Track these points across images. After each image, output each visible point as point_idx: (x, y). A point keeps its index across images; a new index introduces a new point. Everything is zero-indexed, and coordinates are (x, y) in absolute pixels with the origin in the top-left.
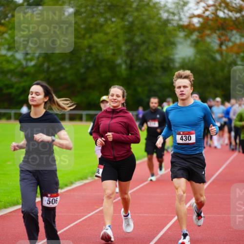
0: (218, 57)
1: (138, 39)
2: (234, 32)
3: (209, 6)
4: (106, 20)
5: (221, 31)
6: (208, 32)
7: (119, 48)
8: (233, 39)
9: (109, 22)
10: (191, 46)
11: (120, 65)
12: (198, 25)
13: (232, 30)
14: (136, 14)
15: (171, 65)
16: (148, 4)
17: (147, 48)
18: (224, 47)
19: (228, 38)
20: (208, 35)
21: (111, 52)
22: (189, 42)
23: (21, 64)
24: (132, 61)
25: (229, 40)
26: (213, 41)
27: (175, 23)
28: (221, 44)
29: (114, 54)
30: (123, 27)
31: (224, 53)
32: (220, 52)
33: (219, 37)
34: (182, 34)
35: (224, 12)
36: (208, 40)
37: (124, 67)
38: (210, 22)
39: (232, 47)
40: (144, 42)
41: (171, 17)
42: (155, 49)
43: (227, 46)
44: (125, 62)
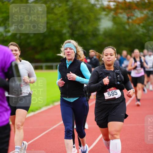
0: (127, 27)
1: (76, 17)
2: (136, 10)
4: (55, 5)
6: (120, 11)
7: (64, 23)
8: (136, 15)
9: (57, 7)
10: (109, 20)
11: (65, 34)
12: (113, 7)
13: (134, 9)
14: (74, 1)
15: (98, 33)
17: (83, 22)
18: (130, 20)
20: (121, 13)
21: (59, 26)
22: (108, 18)
23: (2, 35)
24: (73, 31)
25: (134, 16)
26: (123, 17)
27: (98, 6)
28: (128, 18)
29: (61, 27)
30: (66, 10)
31: (130, 24)
32: (128, 23)
33: (127, 14)
34: (104, 13)
36: (121, 16)
37: (67, 35)
40: (80, 19)
42: (88, 23)
43: (132, 20)
44: (68, 32)
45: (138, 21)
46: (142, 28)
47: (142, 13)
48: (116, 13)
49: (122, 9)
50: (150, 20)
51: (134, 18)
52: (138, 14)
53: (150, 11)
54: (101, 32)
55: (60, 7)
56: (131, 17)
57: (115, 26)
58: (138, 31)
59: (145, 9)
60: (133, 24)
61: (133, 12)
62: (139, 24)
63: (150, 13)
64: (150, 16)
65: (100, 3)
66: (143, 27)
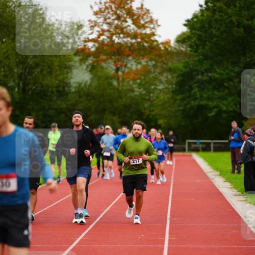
3: (103, 31)
5: (117, 57)
18: (120, 73)
19: (124, 64)
20: (105, 61)
21: (2, 74)
22: (84, 66)
28: (117, 70)
31: (121, 79)
33: (115, 62)
34: (77, 58)
38: (105, 48)
43: (123, 72)
45: (132, 76)
50: (151, 76)
52: (133, 65)
54: (73, 90)
56: (123, 68)
60: (124, 79)
62: (134, 80)
63: (151, 63)
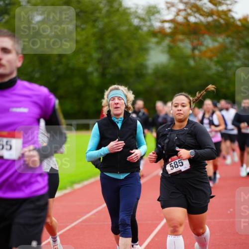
0: (192, 63)
1: (109, 46)
2: (206, 36)
3: (180, 10)
6: (180, 37)
7: (90, 56)
8: (205, 43)
10: (163, 52)
11: (91, 73)
12: (168, 31)
13: (203, 34)
14: (106, 20)
15: (144, 72)
16: (118, 10)
17: (120, 55)
18: (197, 52)
19: (200, 42)
20: (182, 41)
21: (82, 60)
22: (160, 48)
24: (104, 69)
25: (202, 44)
26: (186, 46)
27: (145, 29)
28: (194, 49)
29: (85, 63)
30: (94, 35)
31: (197, 58)
32: (193, 57)
33: (192, 42)
34: (154, 40)
35: (195, 17)
36: (181, 45)
37: (95, 75)
39: (205, 52)
40: (116, 49)
41: (142, 23)
42: (129, 55)
43: (200, 51)
44: (97, 70)
45: (209, 54)
46: (216, 65)
47: (215, 40)
48: (174, 41)
49: (184, 33)
50: (228, 52)
51: (203, 48)
52: (210, 43)
53: (228, 36)
54: (150, 71)
55: (83, 29)
56: (199, 47)
57: (173, 62)
58: (209, 68)
59: (220, 33)
60: (200, 58)
61: (201, 38)
62: (211, 59)
63: (228, 40)
64: (228, 45)
65: (148, 24)
66: (218, 63)
